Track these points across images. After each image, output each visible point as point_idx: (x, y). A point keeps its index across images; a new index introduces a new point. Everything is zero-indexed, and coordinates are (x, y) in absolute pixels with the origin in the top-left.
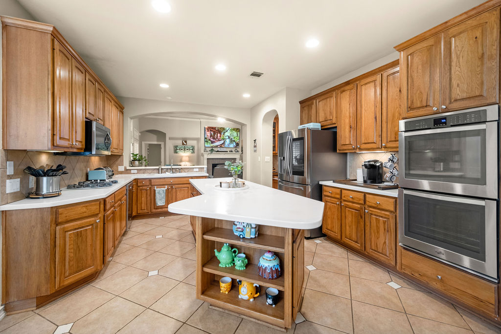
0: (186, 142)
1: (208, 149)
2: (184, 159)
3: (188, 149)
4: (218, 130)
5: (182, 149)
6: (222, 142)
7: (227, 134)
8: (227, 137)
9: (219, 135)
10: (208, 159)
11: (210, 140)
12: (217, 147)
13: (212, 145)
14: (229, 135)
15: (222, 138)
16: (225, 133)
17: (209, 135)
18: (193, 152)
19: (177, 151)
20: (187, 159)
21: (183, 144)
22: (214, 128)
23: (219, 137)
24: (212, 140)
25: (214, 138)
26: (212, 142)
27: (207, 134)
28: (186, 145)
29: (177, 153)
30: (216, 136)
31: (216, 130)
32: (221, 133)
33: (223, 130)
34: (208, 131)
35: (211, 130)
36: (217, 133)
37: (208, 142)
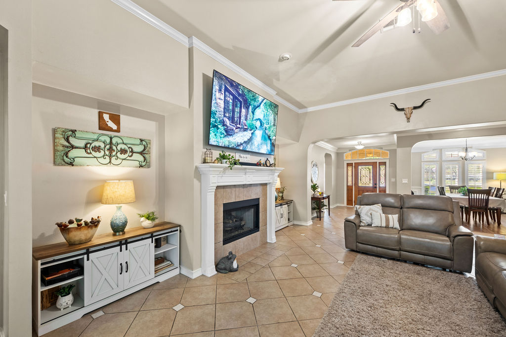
0: (116, 119)
1: (216, 154)
2: (109, 191)
3: (123, 151)
4: (243, 95)
5: (97, 149)
6: (249, 134)
7: (260, 113)
8: (258, 124)
9: (243, 111)
10: (218, 187)
12: (236, 148)
13: (225, 141)
14: (262, 118)
15: (249, 122)
16: (255, 108)
17: (222, 104)
18: (145, 164)
19: (73, 153)
20: (127, 190)
21: (103, 126)
22: (236, 86)
23: (243, 118)
24: (228, 122)
25: (232, 119)
26: (228, 133)
27: (219, 101)
28: (118, 131)
29: (71, 164)
30: (238, 115)
31: (239, 95)
32: (247, 108)
33: (253, 100)
34: (220, 90)
35: (226, 90)
36: (241, 102)
37: (218, 128)
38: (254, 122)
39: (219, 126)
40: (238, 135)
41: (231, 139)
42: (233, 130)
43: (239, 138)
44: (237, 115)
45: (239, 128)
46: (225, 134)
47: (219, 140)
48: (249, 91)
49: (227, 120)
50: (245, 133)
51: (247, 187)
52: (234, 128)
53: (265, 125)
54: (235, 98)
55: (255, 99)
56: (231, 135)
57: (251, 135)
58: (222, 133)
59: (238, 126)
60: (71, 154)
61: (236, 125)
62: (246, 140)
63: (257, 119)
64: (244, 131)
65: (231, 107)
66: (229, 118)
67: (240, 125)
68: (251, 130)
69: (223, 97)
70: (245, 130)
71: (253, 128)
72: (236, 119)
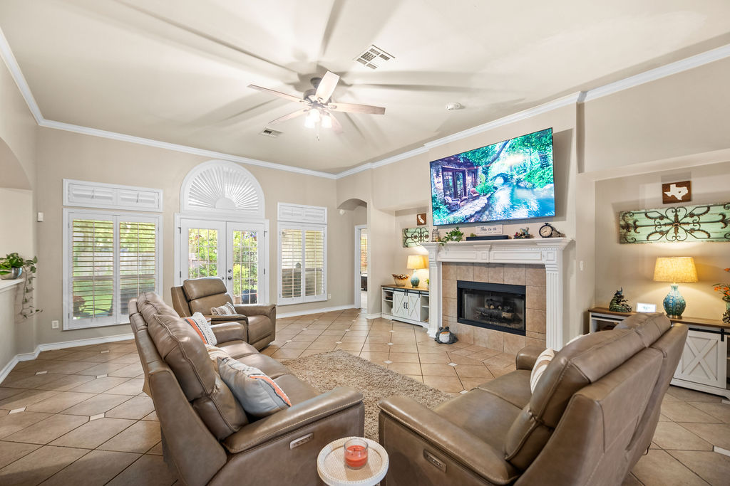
0: (424, 217)
1: (444, 233)
4: (467, 162)
6: (482, 202)
7: (498, 167)
8: (500, 180)
9: (469, 179)
11: (445, 203)
12: (465, 222)
13: (451, 218)
14: (505, 170)
15: (478, 189)
16: (489, 165)
17: (441, 186)
19: (409, 240)
21: (419, 223)
22: (455, 159)
23: (469, 188)
24: (450, 200)
25: (455, 195)
26: (452, 209)
27: (437, 185)
28: (425, 223)
29: (407, 246)
30: (462, 186)
31: (460, 165)
32: (475, 173)
33: (483, 157)
34: (438, 175)
35: (444, 170)
36: (463, 172)
37: (440, 209)
38: (490, 184)
39: (441, 207)
40: (465, 207)
41: (456, 215)
42: (457, 205)
43: (468, 210)
44: (460, 187)
45: (465, 199)
46: (448, 211)
47: (442, 219)
48: (474, 152)
49: (449, 198)
50: (476, 201)
51: (494, 267)
52: (459, 202)
53: (516, 177)
54: (455, 173)
55: (487, 153)
56: (455, 211)
57: (486, 201)
58: (444, 212)
59: (464, 197)
60: (407, 241)
61: (460, 198)
62: (478, 209)
63: (495, 177)
64: (474, 200)
65: (451, 184)
66: (450, 196)
67: (465, 195)
68: (484, 195)
69: (441, 180)
70: (477, 197)
71: (489, 192)
72: (459, 192)
